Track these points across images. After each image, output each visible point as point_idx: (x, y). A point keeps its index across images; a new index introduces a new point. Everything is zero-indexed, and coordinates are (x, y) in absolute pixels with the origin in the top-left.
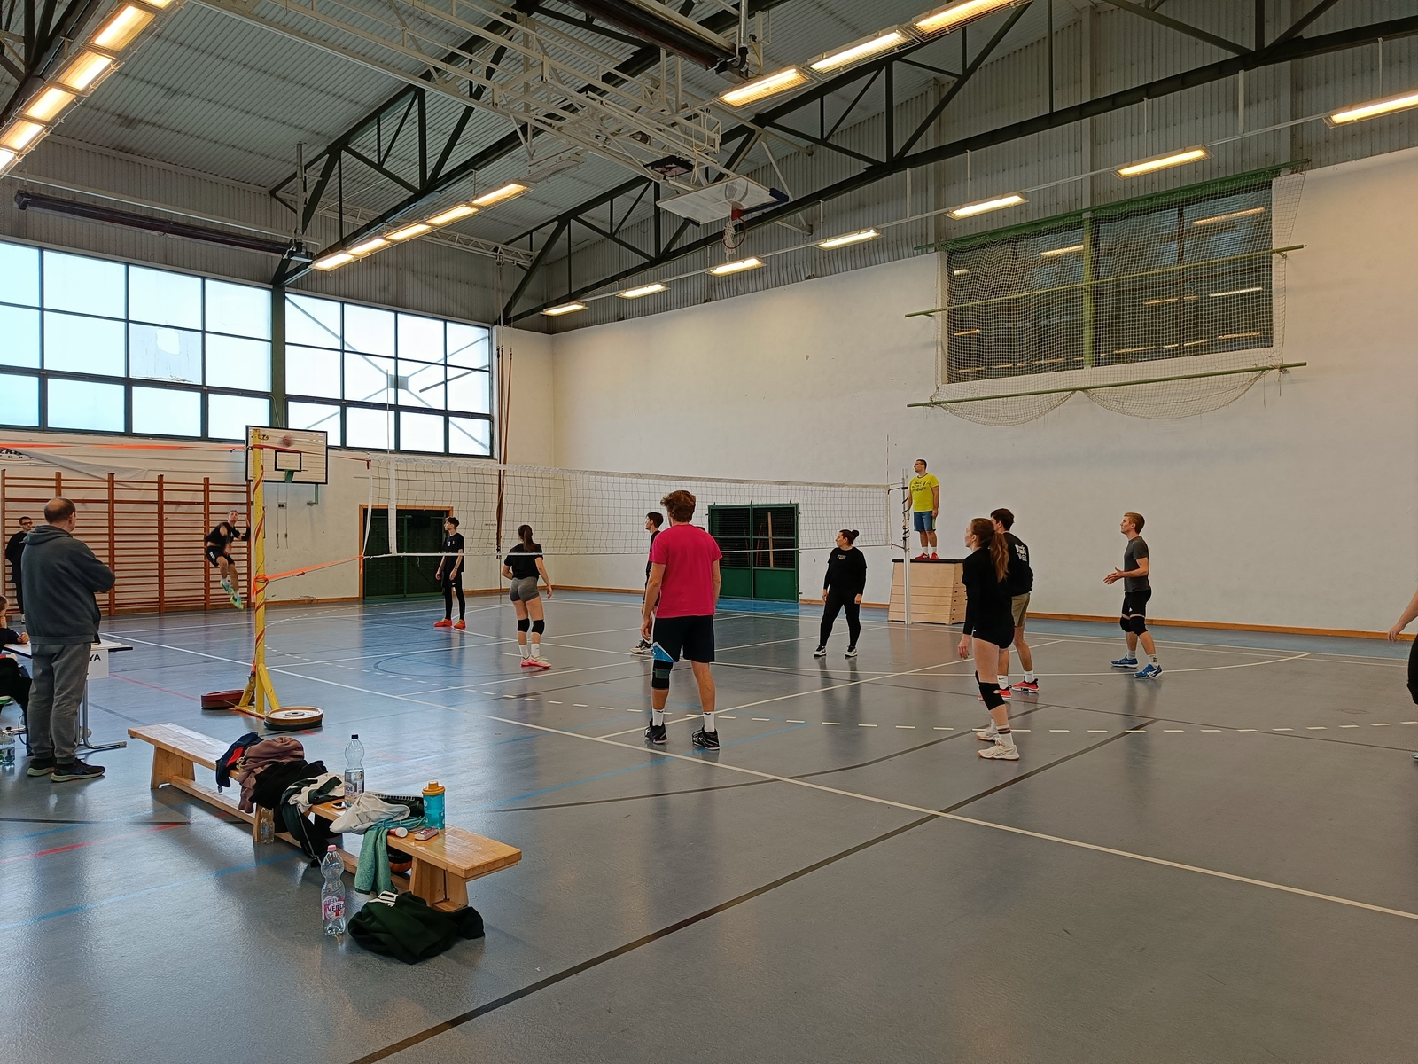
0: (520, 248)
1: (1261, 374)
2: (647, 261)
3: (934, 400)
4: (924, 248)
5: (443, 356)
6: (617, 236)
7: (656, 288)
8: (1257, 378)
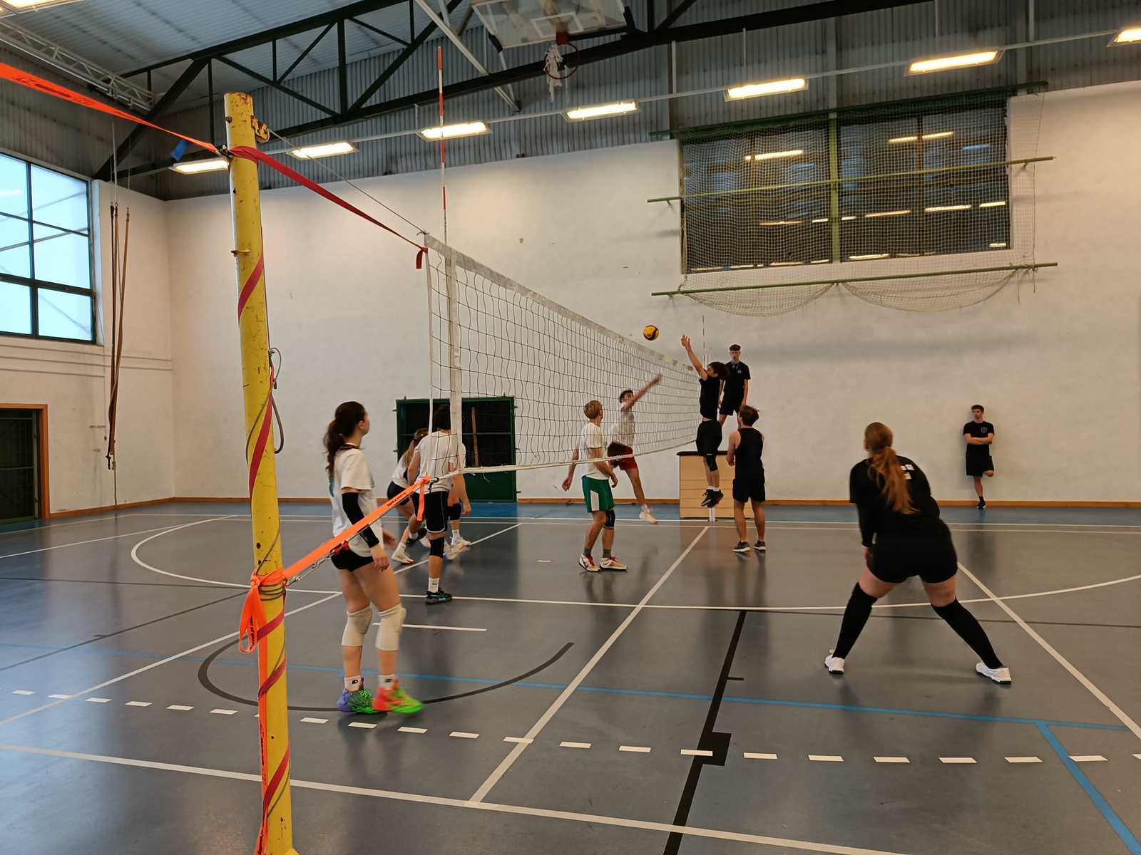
0: (137, 86)
1: (1014, 273)
2: (328, 116)
3: (682, 289)
4: (656, 134)
5: (26, 208)
6: (282, 84)
7: (343, 148)
8: (1011, 276)
